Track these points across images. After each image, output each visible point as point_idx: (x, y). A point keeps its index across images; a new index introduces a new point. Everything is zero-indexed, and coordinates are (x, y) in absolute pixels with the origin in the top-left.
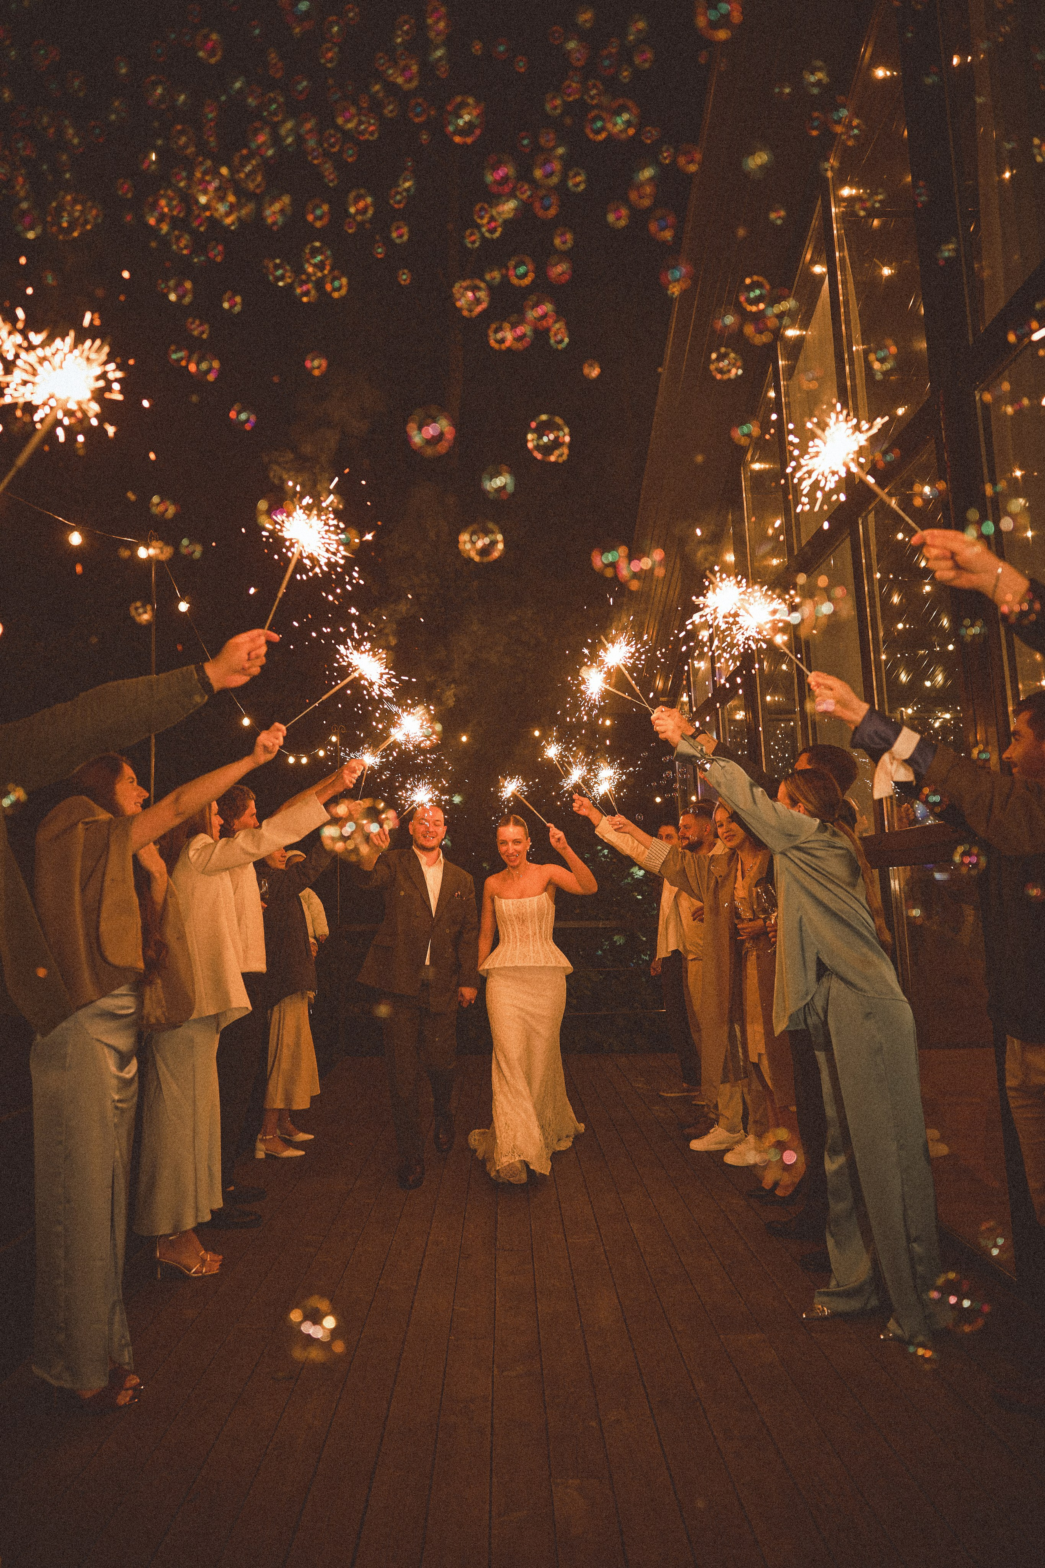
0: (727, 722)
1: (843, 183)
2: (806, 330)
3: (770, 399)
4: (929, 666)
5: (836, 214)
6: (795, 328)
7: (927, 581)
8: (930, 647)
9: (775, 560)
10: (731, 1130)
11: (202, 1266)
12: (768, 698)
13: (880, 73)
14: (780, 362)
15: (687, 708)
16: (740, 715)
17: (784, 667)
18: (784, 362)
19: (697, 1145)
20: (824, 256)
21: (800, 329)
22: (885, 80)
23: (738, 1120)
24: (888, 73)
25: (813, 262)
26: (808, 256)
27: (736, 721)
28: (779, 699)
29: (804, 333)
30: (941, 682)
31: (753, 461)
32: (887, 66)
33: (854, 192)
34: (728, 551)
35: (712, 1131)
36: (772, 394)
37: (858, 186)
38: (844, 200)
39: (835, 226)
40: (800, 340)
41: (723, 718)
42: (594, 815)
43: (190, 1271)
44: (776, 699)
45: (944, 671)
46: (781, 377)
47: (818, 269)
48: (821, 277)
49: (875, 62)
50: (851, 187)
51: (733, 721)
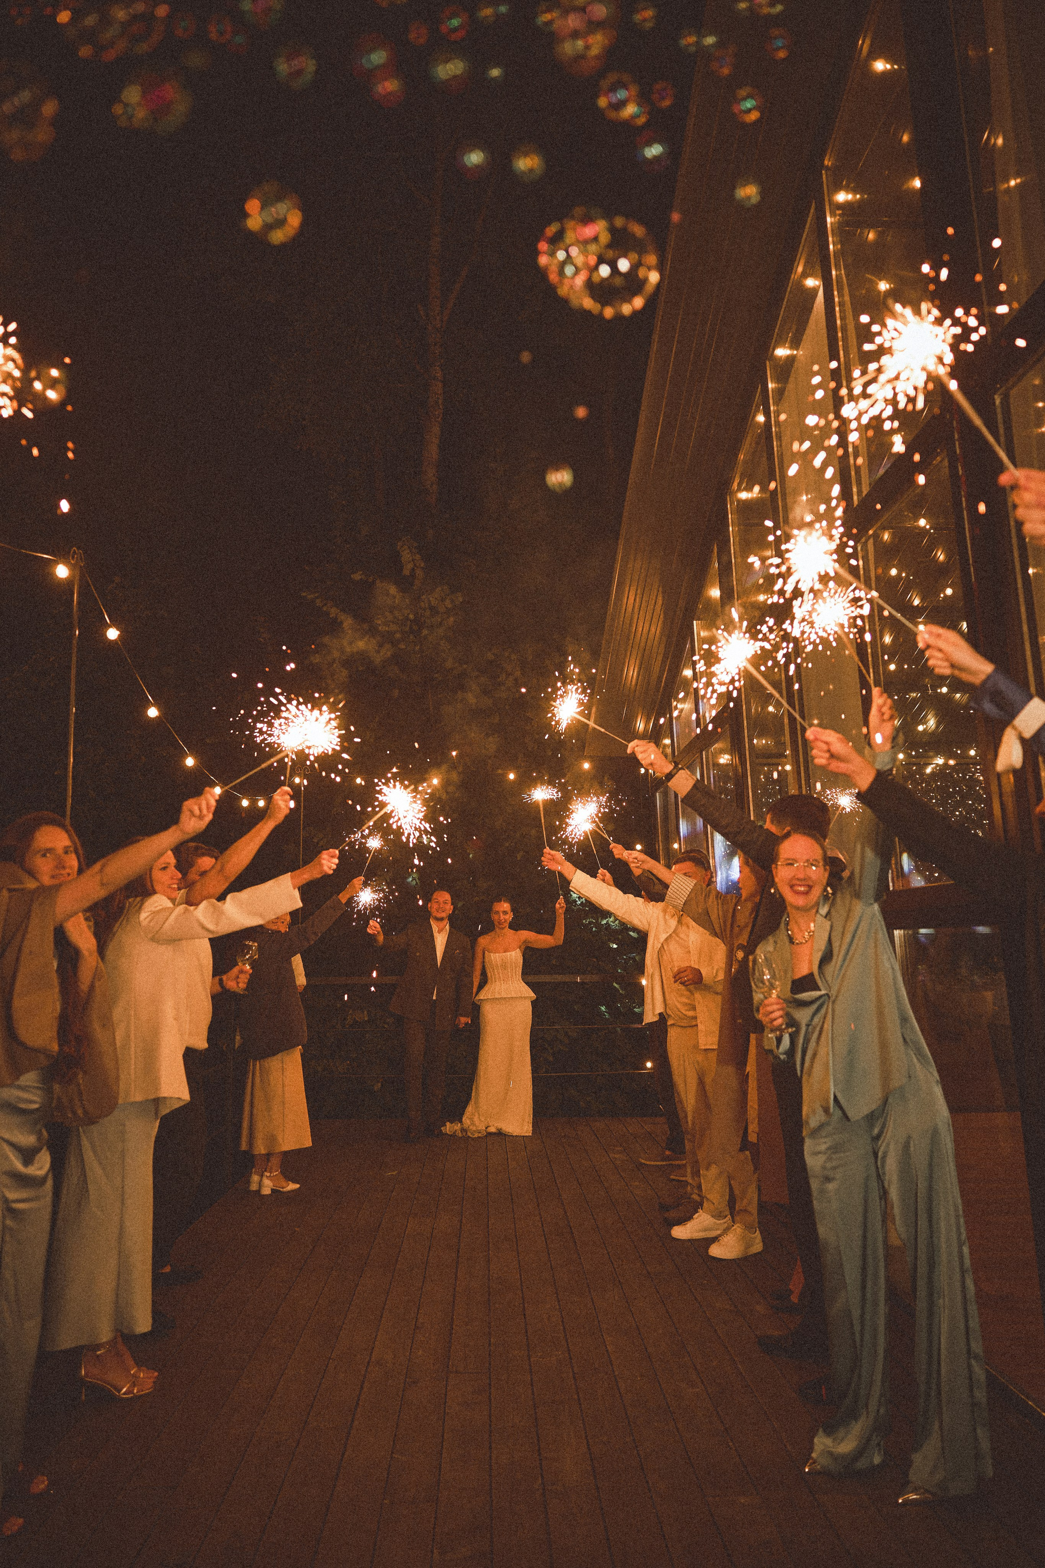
0: (711, 767)
1: (838, 188)
2: (797, 349)
3: (759, 423)
4: (921, 709)
5: (831, 223)
6: (785, 347)
7: (920, 620)
8: (923, 689)
9: (762, 595)
10: (718, 1215)
11: (134, 1385)
12: (755, 741)
13: (880, 66)
14: (770, 386)
15: (669, 751)
16: (724, 759)
17: (771, 709)
18: (774, 385)
19: (680, 1232)
20: (818, 268)
21: (791, 348)
22: (885, 73)
23: (723, 1206)
24: (888, 66)
25: (805, 275)
26: (800, 269)
27: (719, 765)
28: (767, 742)
29: (795, 352)
30: (933, 727)
31: (739, 490)
32: (887, 60)
33: (850, 197)
34: (713, 585)
35: (696, 1216)
36: (761, 418)
37: (854, 191)
38: (839, 206)
39: (830, 239)
40: (791, 360)
41: (707, 762)
42: (567, 868)
43: (119, 1391)
44: (764, 742)
45: (936, 715)
46: (771, 401)
47: (811, 282)
48: (815, 291)
49: (874, 55)
50: (847, 192)
51: (717, 765)
